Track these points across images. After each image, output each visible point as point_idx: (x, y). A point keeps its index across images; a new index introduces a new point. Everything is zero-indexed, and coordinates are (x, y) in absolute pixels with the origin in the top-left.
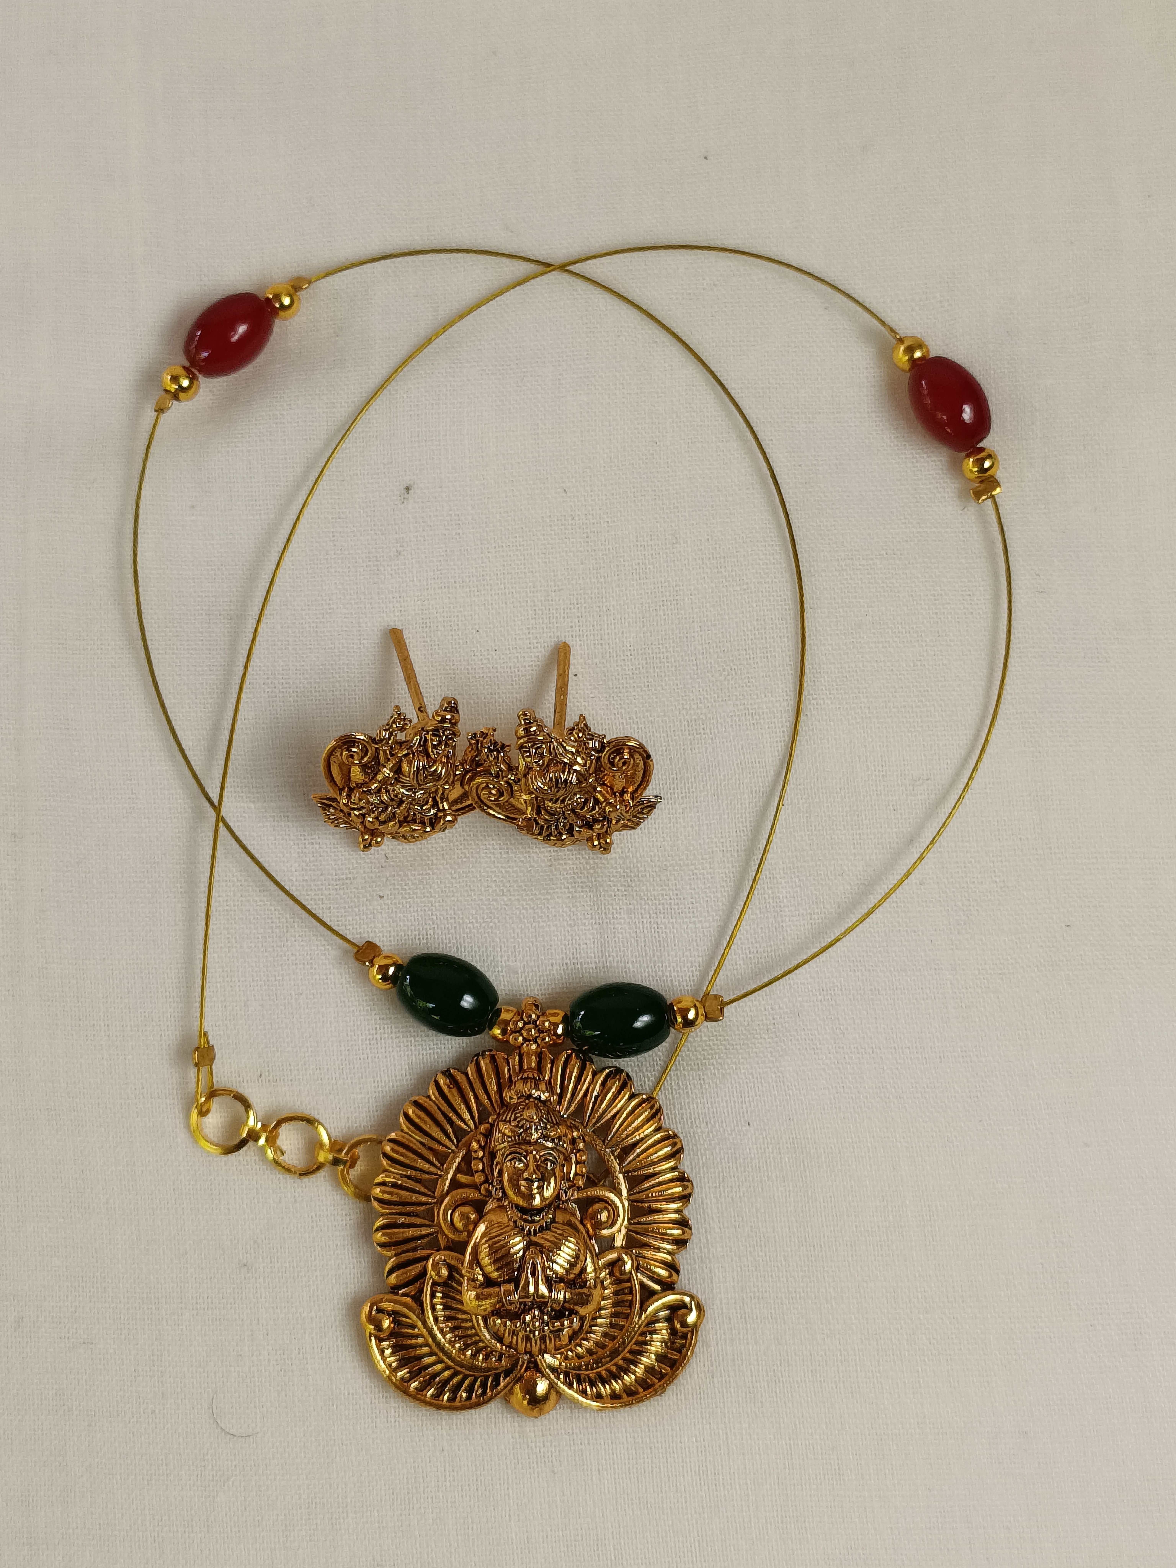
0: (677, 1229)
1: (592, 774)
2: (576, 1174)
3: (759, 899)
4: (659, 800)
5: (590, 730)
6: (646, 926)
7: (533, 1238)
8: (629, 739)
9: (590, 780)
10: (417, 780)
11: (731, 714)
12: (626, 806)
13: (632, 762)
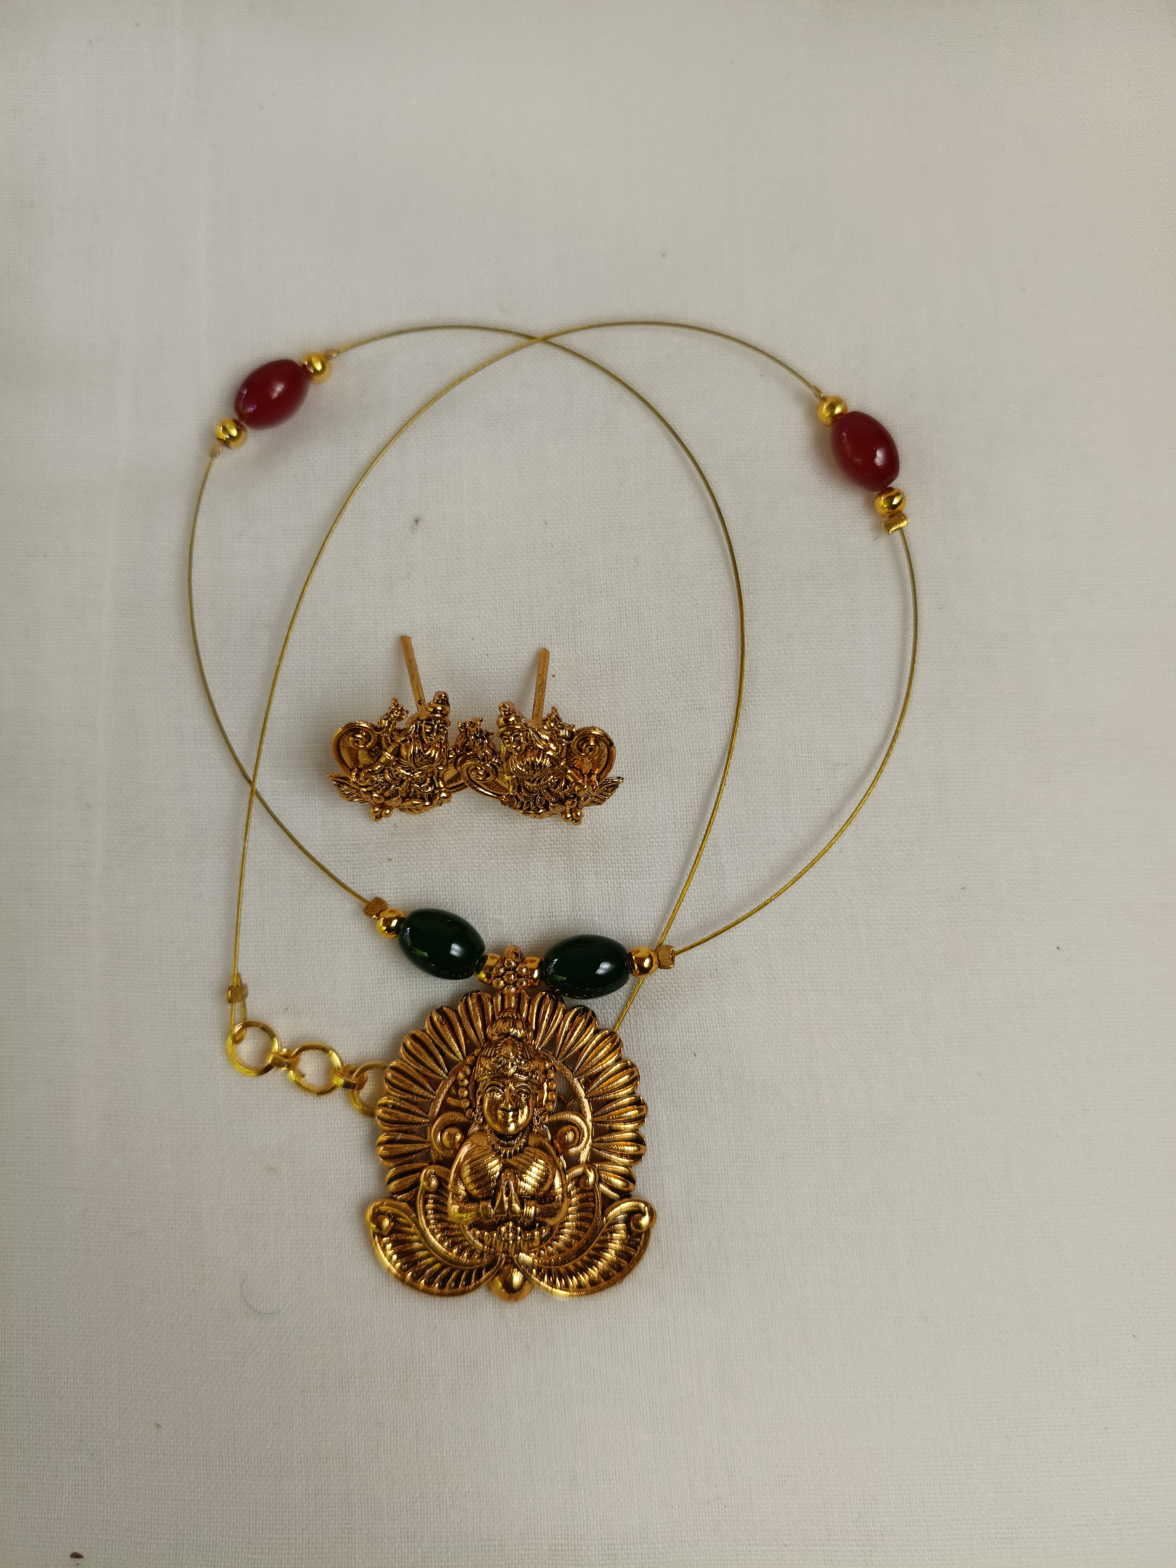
0: (633, 1146)
1: (563, 758)
2: (547, 1101)
3: (704, 863)
4: (621, 781)
5: (561, 721)
6: (609, 885)
7: (508, 1160)
8: (594, 728)
9: (562, 764)
10: (414, 763)
11: (682, 709)
12: (593, 786)
13: (597, 748)
